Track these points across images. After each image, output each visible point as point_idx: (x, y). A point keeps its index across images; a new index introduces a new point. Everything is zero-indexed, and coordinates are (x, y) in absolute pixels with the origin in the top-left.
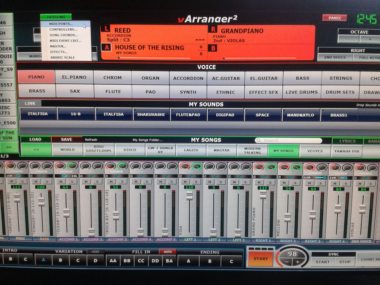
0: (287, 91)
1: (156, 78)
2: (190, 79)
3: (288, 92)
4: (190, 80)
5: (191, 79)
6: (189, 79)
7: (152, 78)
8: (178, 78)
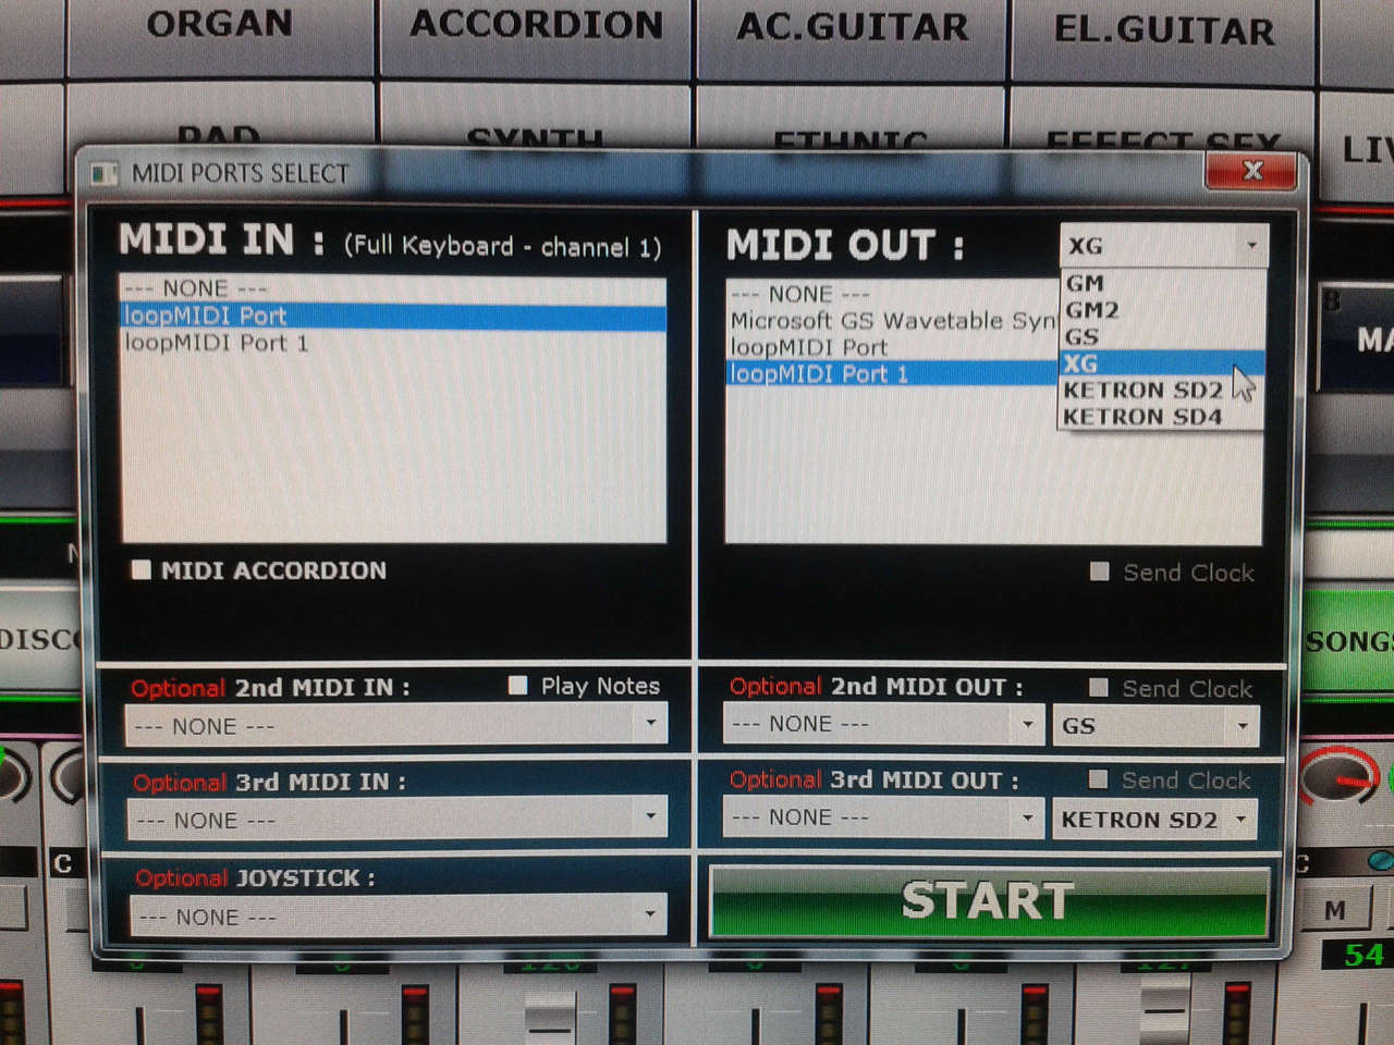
0: (1348, 140)
1: (262, 20)
2: (550, 26)
3: (1361, 149)
4: (553, 39)
5: (558, 33)
6: (541, 27)
7: (235, 21)
8: (454, 23)
